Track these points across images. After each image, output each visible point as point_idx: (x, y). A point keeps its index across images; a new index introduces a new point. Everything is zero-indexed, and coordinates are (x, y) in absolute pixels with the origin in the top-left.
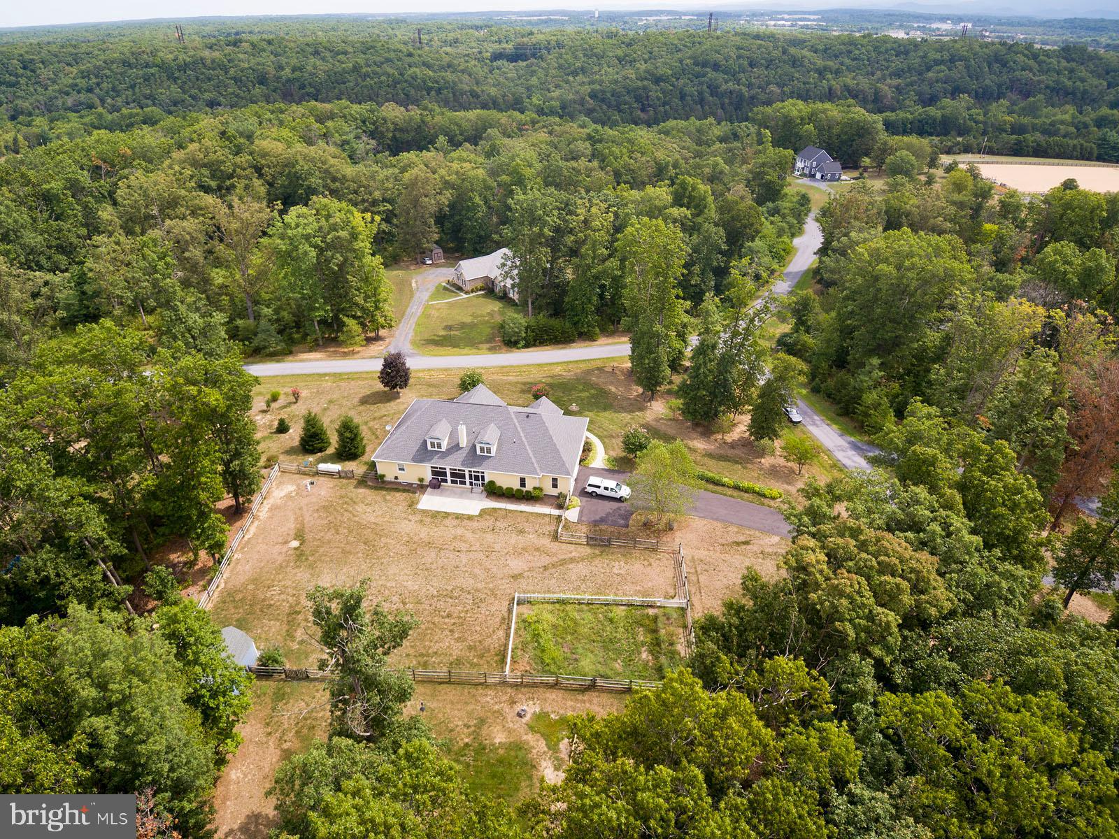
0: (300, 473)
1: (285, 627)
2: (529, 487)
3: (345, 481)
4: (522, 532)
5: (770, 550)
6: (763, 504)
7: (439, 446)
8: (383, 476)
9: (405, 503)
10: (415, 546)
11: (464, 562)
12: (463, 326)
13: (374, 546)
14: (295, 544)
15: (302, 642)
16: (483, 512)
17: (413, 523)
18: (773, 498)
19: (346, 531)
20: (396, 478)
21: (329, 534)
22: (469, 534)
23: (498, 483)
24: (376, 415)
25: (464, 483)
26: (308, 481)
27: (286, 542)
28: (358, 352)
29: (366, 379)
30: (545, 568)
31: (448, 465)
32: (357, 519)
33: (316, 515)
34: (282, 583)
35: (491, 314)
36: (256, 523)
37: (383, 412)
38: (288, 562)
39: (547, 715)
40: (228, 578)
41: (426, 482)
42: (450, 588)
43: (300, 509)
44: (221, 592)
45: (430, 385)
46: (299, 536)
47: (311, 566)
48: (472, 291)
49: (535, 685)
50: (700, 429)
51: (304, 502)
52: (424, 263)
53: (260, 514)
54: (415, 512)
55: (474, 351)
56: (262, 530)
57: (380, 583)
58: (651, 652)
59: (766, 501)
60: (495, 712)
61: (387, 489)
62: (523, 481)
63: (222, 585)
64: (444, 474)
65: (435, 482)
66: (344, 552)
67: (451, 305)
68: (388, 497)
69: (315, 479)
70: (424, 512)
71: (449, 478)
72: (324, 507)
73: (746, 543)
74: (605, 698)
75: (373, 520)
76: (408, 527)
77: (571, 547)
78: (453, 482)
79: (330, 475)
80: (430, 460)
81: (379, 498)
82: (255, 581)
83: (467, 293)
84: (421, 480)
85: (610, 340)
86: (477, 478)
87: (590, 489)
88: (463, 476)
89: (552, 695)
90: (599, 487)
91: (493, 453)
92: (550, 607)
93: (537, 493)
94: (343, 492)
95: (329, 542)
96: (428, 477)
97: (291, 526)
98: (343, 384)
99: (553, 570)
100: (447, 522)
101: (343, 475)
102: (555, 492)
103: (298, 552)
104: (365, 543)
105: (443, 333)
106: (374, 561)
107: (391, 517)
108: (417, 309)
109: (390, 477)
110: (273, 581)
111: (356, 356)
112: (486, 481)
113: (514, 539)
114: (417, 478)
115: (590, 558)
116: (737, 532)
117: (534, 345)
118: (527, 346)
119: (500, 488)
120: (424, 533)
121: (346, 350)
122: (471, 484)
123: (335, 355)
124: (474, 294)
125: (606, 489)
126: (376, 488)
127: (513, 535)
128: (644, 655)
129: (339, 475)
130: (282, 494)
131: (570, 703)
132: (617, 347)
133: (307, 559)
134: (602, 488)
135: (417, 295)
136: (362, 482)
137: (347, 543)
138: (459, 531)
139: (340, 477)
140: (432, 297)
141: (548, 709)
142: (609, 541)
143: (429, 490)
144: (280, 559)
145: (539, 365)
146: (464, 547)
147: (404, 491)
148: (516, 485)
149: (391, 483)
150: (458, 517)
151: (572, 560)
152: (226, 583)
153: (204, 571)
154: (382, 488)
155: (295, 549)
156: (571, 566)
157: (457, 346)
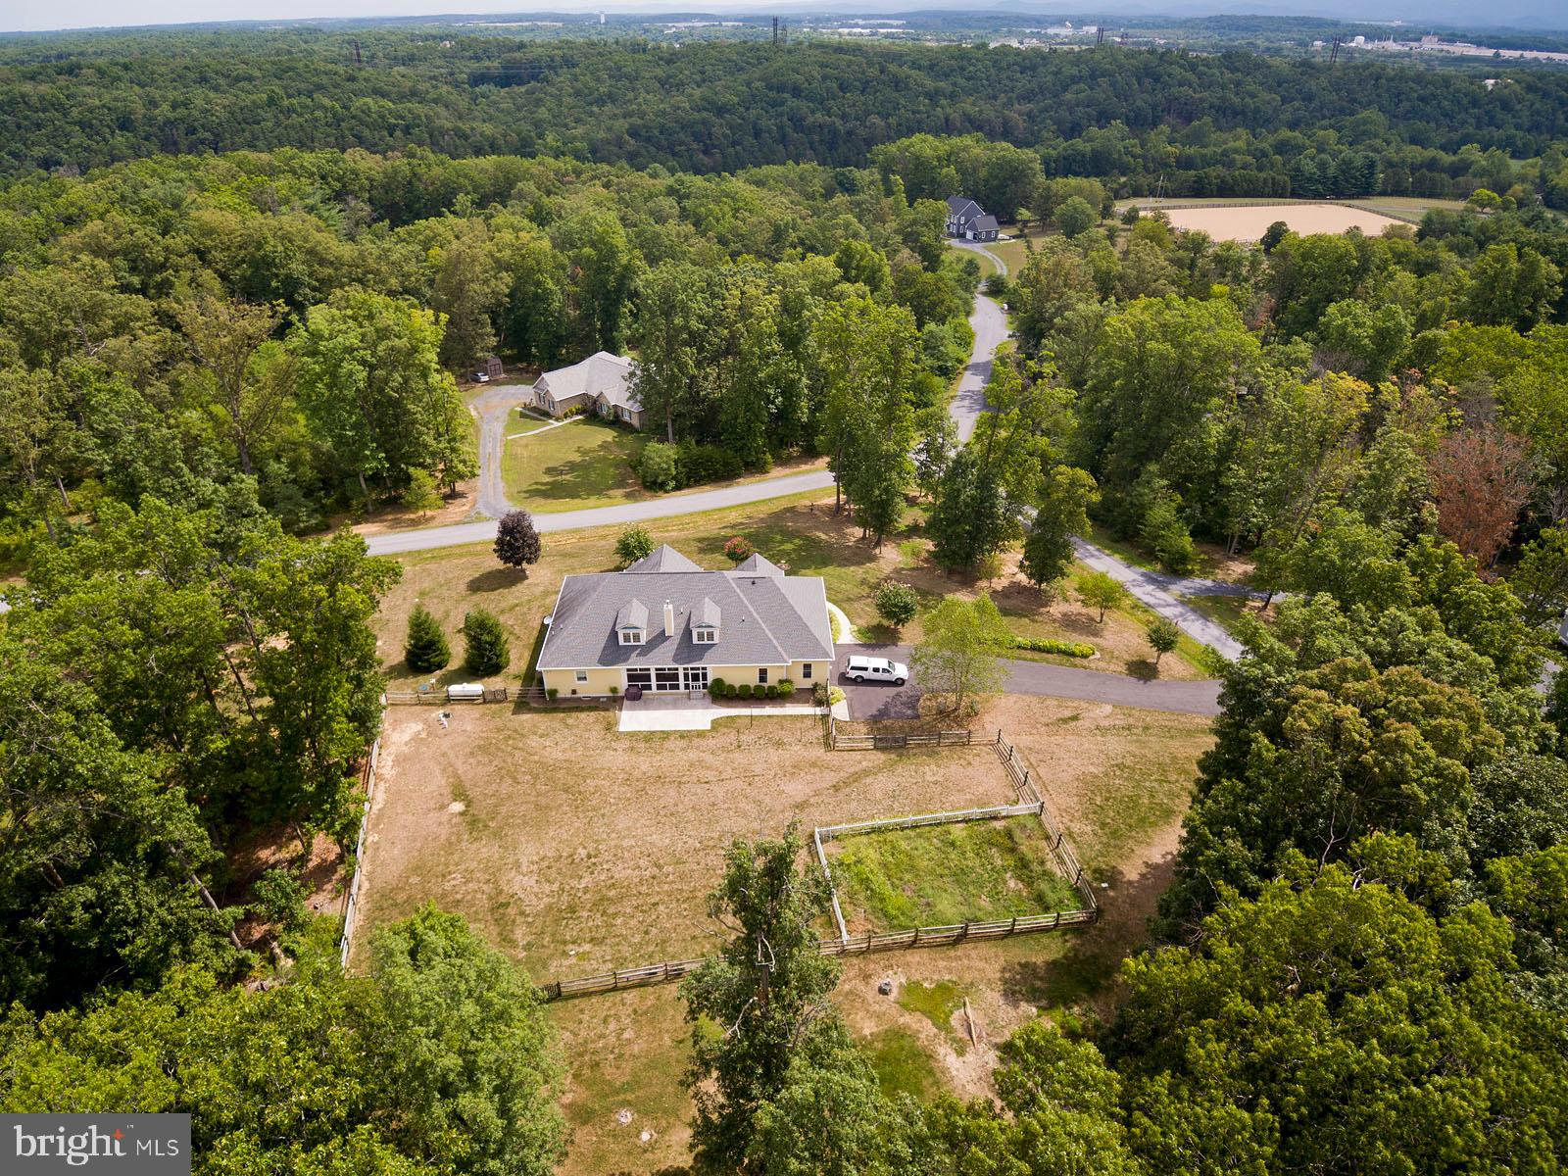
0: (420, 703)
1: (494, 930)
2: (772, 680)
3: (495, 706)
4: (779, 744)
5: (1105, 723)
6: (1075, 666)
7: (637, 637)
8: (553, 692)
9: (598, 727)
10: (641, 785)
11: (720, 795)
12: (572, 467)
13: (580, 793)
14: (458, 807)
15: (528, 947)
16: (716, 724)
17: (620, 752)
18: (1085, 656)
19: (528, 777)
20: (574, 692)
21: (504, 785)
22: (708, 758)
23: (728, 681)
24: (503, 605)
25: (677, 687)
26: (440, 712)
27: (443, 807)
28: (433, 518)
29: (461, 556)
30: (836, 788)
31: (652, 664)
32: (536, 758)
33: (471, 760)
34: (463, 867)
35: (604, 446)
36: (382, 786)
37: (513, 601)
38: (459, 835)
39: (918, 985)
40: (371, 873)
41: (622, 692)
42: (716, 835)
43: (444, 755)
44: (369, 895)
45: (565, 555)
46: (459, 794)
47: (497, 835)
48: (566, 416)
49: (886, 948)
50: (956, 578)
51: (446, 744)
52: (478, 381)
53: (383, 771)
54: (619, 736)
55: (606, 500)
56: (395, 796)
57: (613, 843)
58: (1019, 878)
59: (1078, 661)
60: (847, 994)
61: (564, 710)
62: (763, 673)
63: (366, 885)
64: (648, 678)
65: (634, 690)
66: (538, 807)
67: (541, 438)
68: (570, 721)
69: (448, 709)
70: (632, 735)
71: (654, 682)
72: (479, 747)
73: (1075, 718)
74: (985, 949)
75: (560, 756)
76: (616, 758)
77: (857, 756)
78: (659, 687)
79: (469, 700)
80: (626, 660)
81: (556, 725)
82: (416, 870)
83: (557, 420)
84: (614, 690)
85: (788, 471)
86: (695, 678)
87: (853, 674)
88: (676, 677)
89: (914, 957)
90: (866, 669)
91: (716, 640)
92: (864, 839)
93: (786, 687)
94: (499, 722)
95: (510, 797)
96: (623, 684)
97: (439, 782)
98: (432, 566)
99: (848, 790)
100: (670, 744)
101: (489, 697)
102: (808, 683)
103: (468, 818)
104: (566, 791)
105: (547, 479)
106: (591, 814)
107: (586, 748)
108: (494, 448)
109: (564, 692)
110: (447, 865)
111: (431, 524)
112: (709, 682)
113: (774, 755)
114: (607, 688)
115: (890, 767)
116: (1059, 706)
117: (688, 486)
118: (678, 488)
119: (731, 687)
120: (645, 764)
121: (412, 516)
122: (687, 687)
123: (397, 525)
124: (568, 420)
125: (876, 670)
126: (546, 711)
127: (771, 751)
128: (1012, 884)
129: (485, 699)
130: (406, 737)
131: (942, 964)
132: (801, 478)
133: (486, 826)
134: (870, 670)
135: (485, 428)
136: (522, 705)
137: (538, 795)
138: (693, 755)
139: (485, 702)
140: (510, 428)
141: (917, 977)
142: (905, 740)
143: (626, 702)
144: (444, 832)
145: (705, 512)
146: (711, 775)
147: (591, 709)
148: (753, 680)
149: (565, 700)
150: (683, 735)
151: (866, 772)
152: (370, 881)
153: (325, 870)
154: (555, 710)
155: (462, 814)
156: (868, 781)
157: (579, 497)
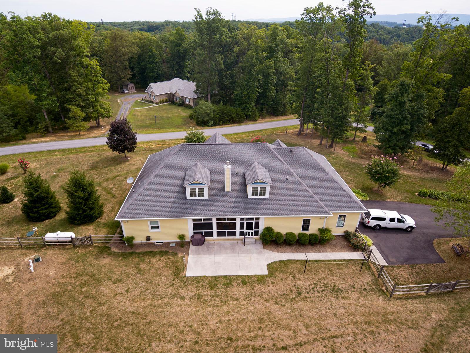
0: (20, 247)
3: (81, 251)
7: (201, 193)
8: (131, 239)
12: (162, 118)
16: (273, 269)
20: (148, 238)
22: (274, 309)
23: (277, 229)
24: (109, 176)
25: (234, 234)
28: (84, 135)
31: (214, 215)
32: (105, 309)
33: (42, 311)
37: (115, 173)
41: (188, 238)
48: (160, 102)
52: (123, 93)
54: (186, 282)
55: (177, 129)
62: (307, 222)
64: (210, 226)
65: (198, 237)
67: (148, 110)
68: (143, 266)
70: (198, 280)
71: (215, 230)
72: (54, 295)
78: (219, 234)
79: (61, 244)
80: (192, 212)
81: (131, 270)
83: (157, 103)
84: (182, 237)
86: (249, 226)
87: (373, 223)
88: (233, 226)
90: (384, 219)
91: (267, 195)
93: (326, 235)
94: (80, 267)
96: (189, 231)
98: (72, 156)
101: (78, 243)
102: (340, 232)
105: (148, 122)
107: (155, 297)
108: (126, 111)
109: (140, 239)
111: (82, 137)
112: (261, 229)
114: (176, 235)
117: (219, 125)
118: (214, 125)
119: (279, 234)
121: (73, 134)
122: (242, 234)
124: (162, 104)
125: (392, 220)
126: (123, 255)
129: (74, 244)
134: (388, 220)
135: (123, 106)
136: (104, 249)
139: (74, 247)
140: (133, 106)
143: (192, 248)
147: (161, 253)
148: (298, 229)
149: (142, 245)
150: (245, 280)
154: (132, 254)
